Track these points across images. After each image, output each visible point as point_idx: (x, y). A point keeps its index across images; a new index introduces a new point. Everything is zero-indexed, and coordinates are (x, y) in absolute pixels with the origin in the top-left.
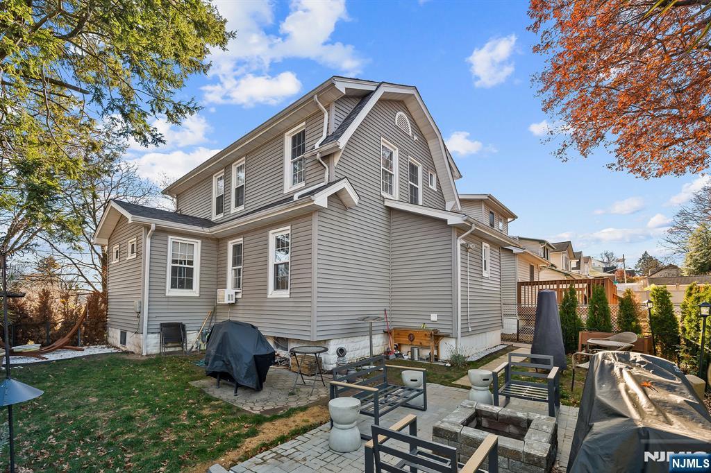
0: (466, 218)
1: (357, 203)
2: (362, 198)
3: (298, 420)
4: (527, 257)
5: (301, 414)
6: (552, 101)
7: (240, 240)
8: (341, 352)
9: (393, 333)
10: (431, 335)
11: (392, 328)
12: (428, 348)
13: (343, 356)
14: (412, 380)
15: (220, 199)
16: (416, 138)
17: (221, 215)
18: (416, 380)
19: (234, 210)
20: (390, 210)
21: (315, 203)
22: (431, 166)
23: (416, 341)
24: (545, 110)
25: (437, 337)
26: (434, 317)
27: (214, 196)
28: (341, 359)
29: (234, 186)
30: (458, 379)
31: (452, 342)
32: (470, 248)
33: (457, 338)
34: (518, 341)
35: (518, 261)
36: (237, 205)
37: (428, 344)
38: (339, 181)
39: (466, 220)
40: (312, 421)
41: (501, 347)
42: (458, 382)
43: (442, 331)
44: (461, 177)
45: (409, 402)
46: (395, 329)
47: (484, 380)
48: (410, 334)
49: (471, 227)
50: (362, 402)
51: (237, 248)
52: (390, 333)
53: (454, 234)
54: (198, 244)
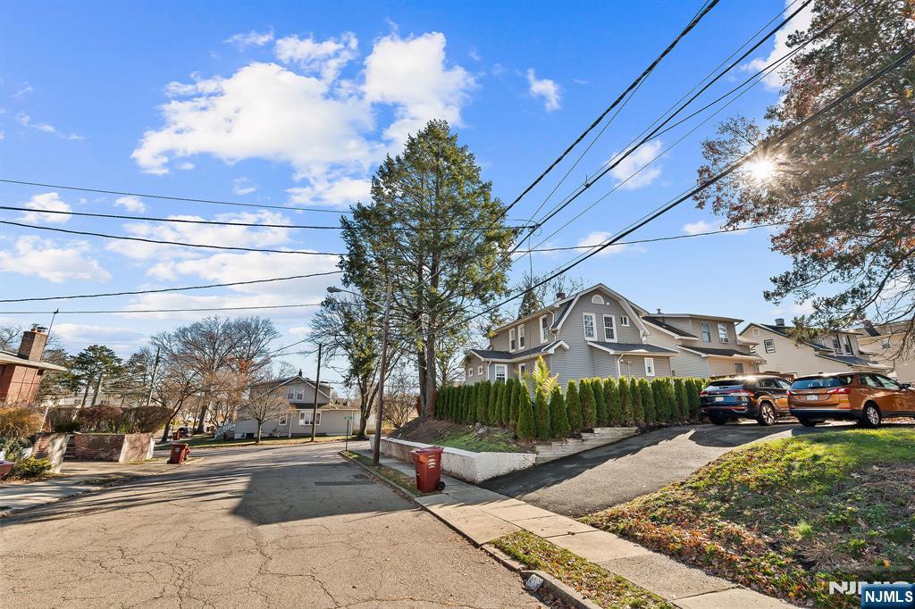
7: (523, 364)
15: (513, 342)
17: (514, 350)
19: (521, 348)
27: (511, 340)
29: (520, 337)
36: (522, 345)
51: (523, 367)
54: (506, 366)
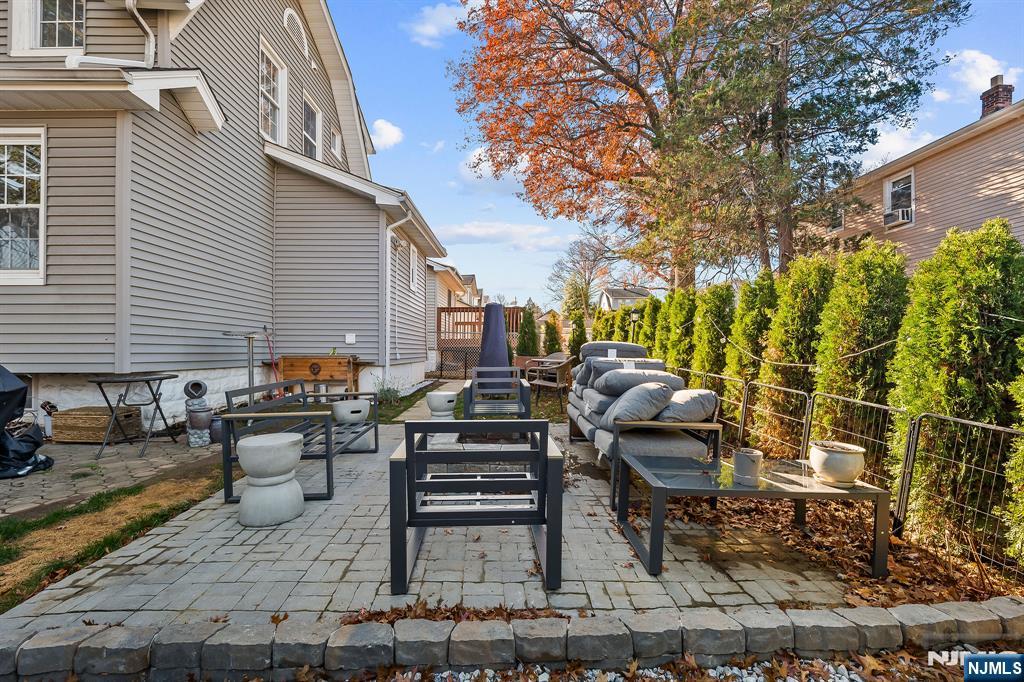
0: (403, 198)
1: (220, 128)
2: (230, 122)
3: (131, 508)
4: (446, 277)
5: (132, 499)
6: (468, 104)
8: (195, 389)
9: (281, 365)
10: (349, 362)
11: (280, 356)
12: (342, 382)
13: (200, 397)
14: (353, 412)
16: (314, 66)
18: (359, 412)
20: (274, 164)
21: (129, 88)
22: (334, 123)
23: (324, 375)
24: (459, 111)
25: (357, 365)
26: (351, 338)
28: (196, 401)
30: (398, 415)
31: (378, 372)
32: (400, 245)
33: (384, 366)
34: (441, 377)
35: (438, 280)
37: (342, 377)
38: (178, 70)
39: (402, 202)
40: (165, 504)
41: (427, 383)
42: (399, 418)
43: (362, 358)
44: (374, 152)
45: (349, 447)
46: (285, 358)
47: (449, 402)
48: (313, 364)
49: (406, 216)
50: (305, 437)
52: (276, 365)
53: (383, 220)
